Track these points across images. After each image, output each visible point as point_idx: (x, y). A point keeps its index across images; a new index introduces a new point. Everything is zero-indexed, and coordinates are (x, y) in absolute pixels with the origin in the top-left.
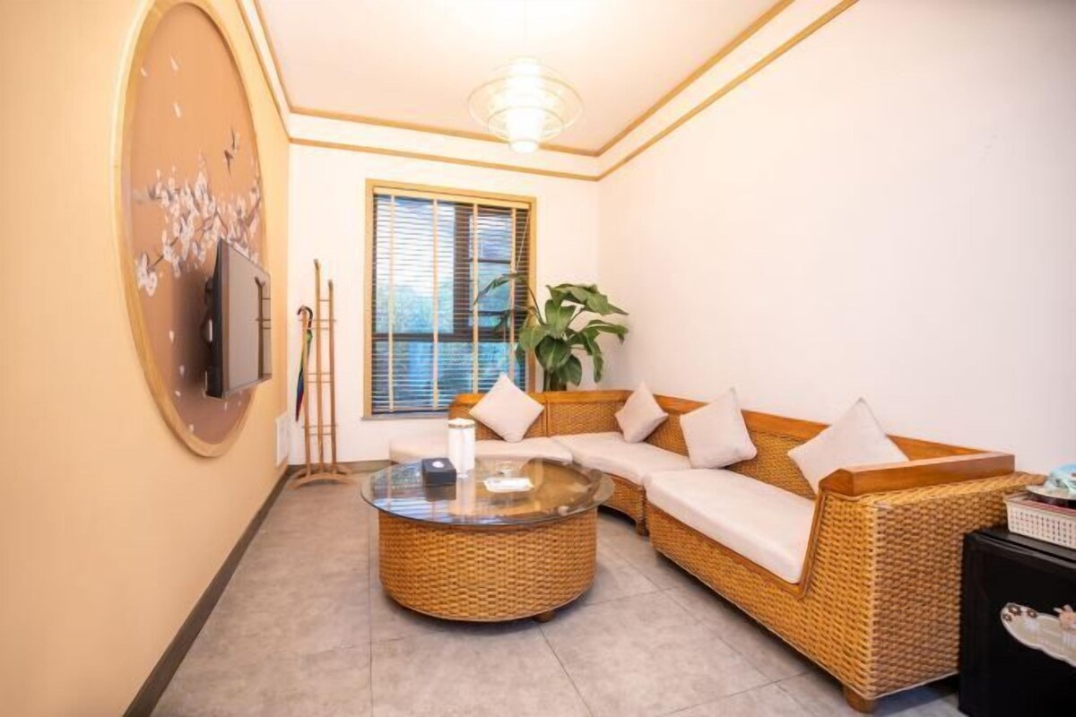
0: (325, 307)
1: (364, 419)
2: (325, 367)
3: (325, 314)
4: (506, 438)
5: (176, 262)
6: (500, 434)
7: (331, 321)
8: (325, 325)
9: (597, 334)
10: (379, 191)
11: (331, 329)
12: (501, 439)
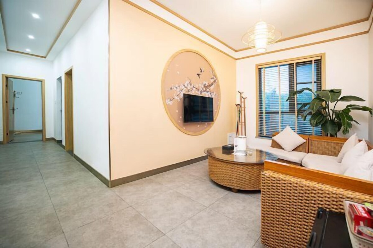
0: (243, 104)
1: (256, 137)
2: (243, 121)
3: (243, 106)
4: (285, 149)
5: (178, 99)
6: (283, 147)
7: (245, 108)
8: (243, 109)
9: (350, 111)
10: (260, 67)
11: (244, 110)
12: (283, 149)
